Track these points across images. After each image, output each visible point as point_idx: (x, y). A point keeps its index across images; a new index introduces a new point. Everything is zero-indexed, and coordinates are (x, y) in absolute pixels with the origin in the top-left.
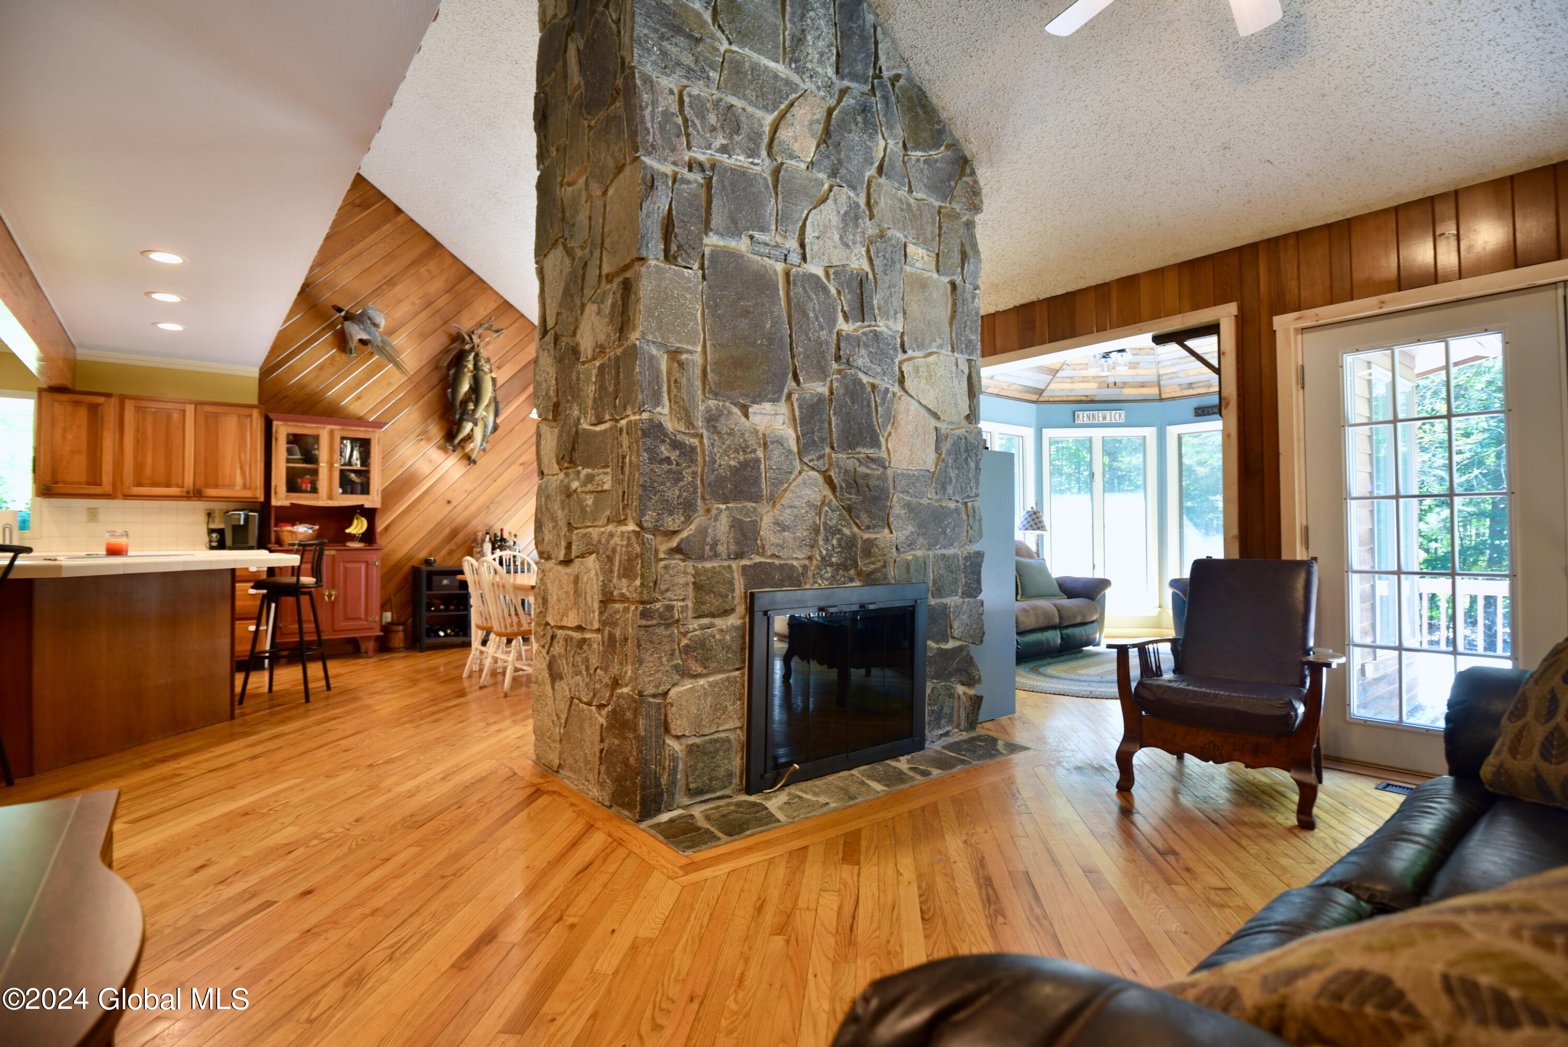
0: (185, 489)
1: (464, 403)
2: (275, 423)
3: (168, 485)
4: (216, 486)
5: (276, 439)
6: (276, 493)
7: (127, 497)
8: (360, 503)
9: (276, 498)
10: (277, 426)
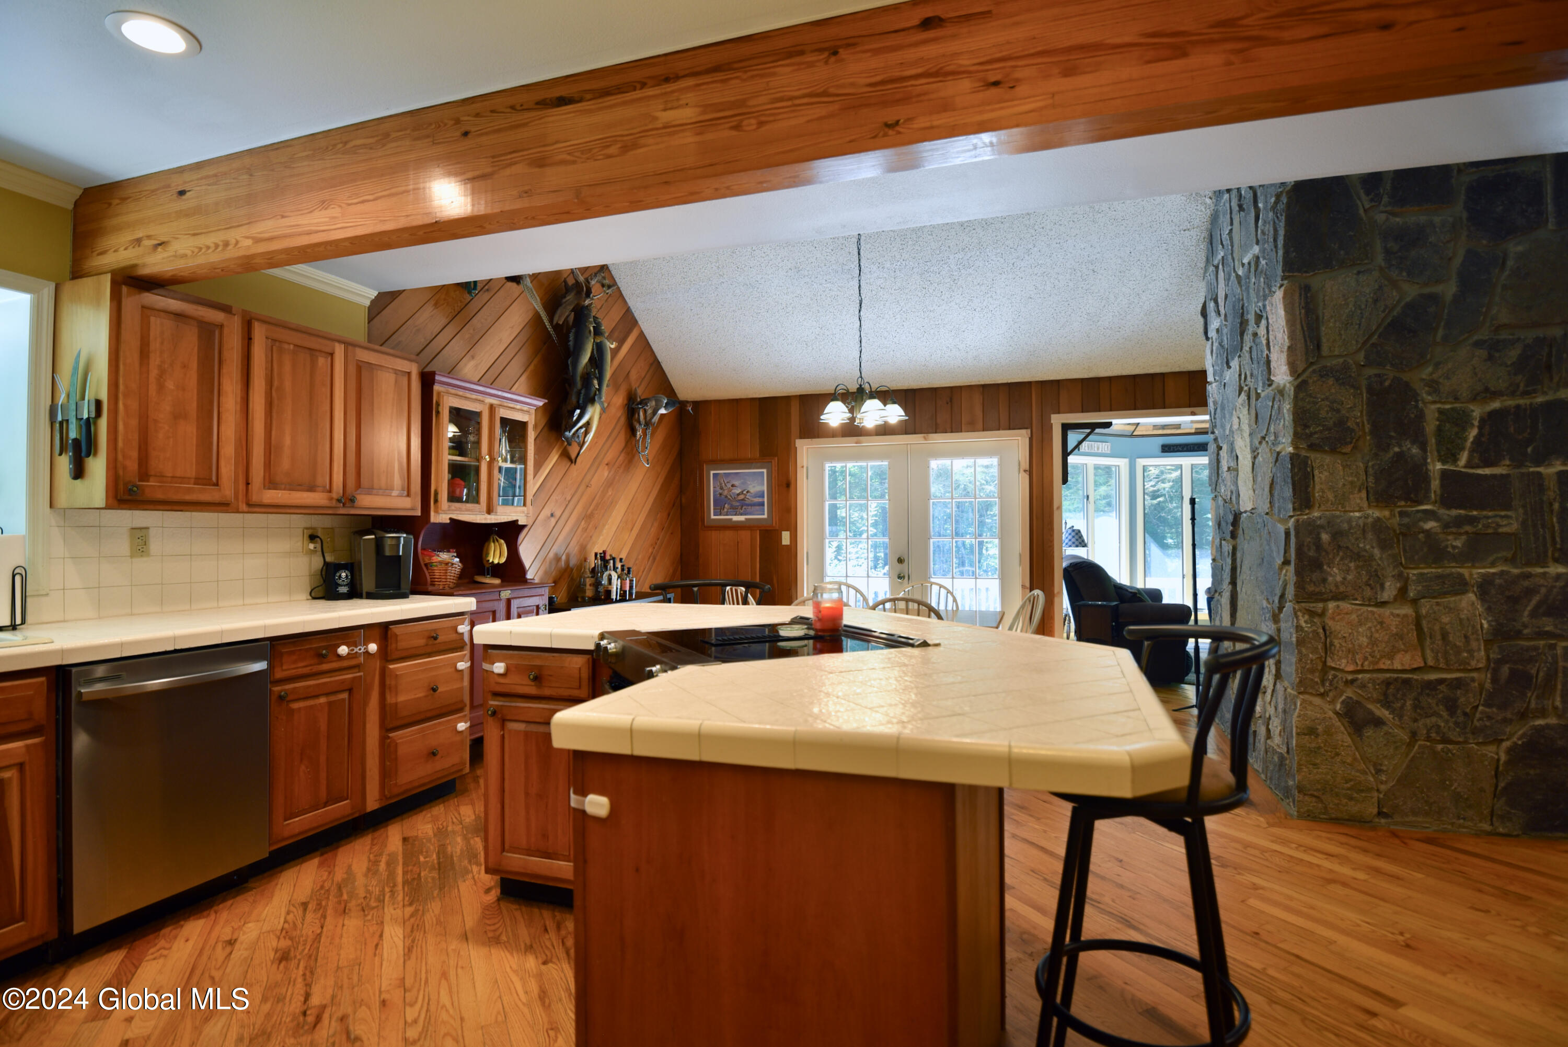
0: (334, 495)
1: (587, 379)
2: (436, 387)
3: (311, 488)
4: (370, 490)
5: (438, 413)
6: (436, 501)
7: (254, 507)
8: (514, 519)
9: (436, 512)
10: (439, 394)
